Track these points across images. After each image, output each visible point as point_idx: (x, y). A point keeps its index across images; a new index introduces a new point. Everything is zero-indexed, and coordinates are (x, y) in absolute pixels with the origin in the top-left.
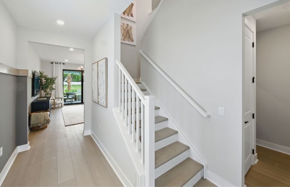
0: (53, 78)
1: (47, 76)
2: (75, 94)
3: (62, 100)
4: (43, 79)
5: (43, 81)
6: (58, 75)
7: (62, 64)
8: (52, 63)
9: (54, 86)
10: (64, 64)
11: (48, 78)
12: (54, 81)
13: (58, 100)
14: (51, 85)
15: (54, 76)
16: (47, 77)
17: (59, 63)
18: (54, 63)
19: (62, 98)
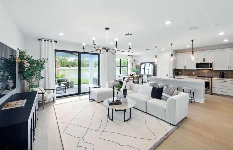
0: (41, 61)
1: (32, 57)
2: (67, 80)
3: (54, 93)
4: (25, 62)
5: (26, 66)
6: (48, 56)
7: (53, 41)
8: (39, 40)
9: (42, 73)
10: (56, 42)
11: (33, 61)
12: (42, 65)
13: (49, 93)
14: (38, 72)
15: (43, 57)
16: (32, 59)
17: (50, 41)
18: (43, 40)
19: (54, 90)
